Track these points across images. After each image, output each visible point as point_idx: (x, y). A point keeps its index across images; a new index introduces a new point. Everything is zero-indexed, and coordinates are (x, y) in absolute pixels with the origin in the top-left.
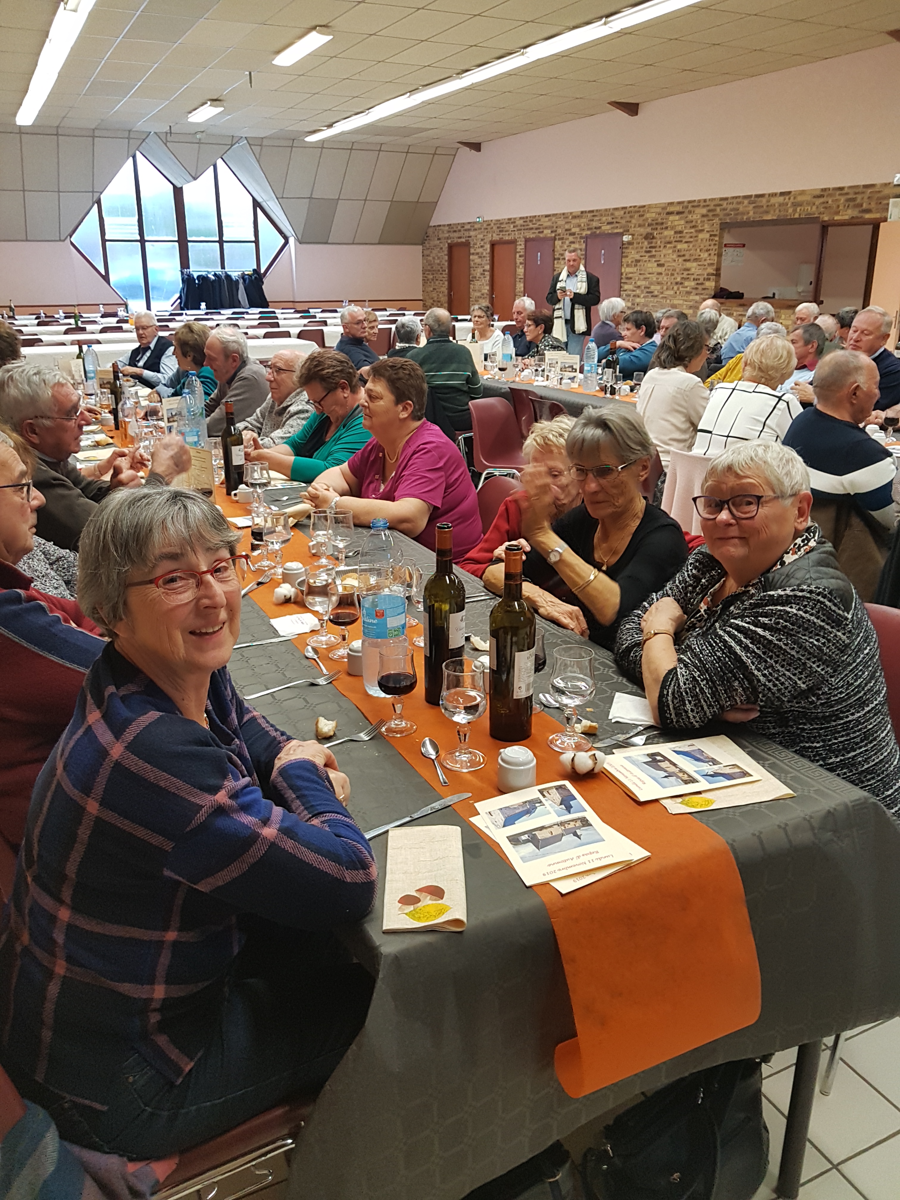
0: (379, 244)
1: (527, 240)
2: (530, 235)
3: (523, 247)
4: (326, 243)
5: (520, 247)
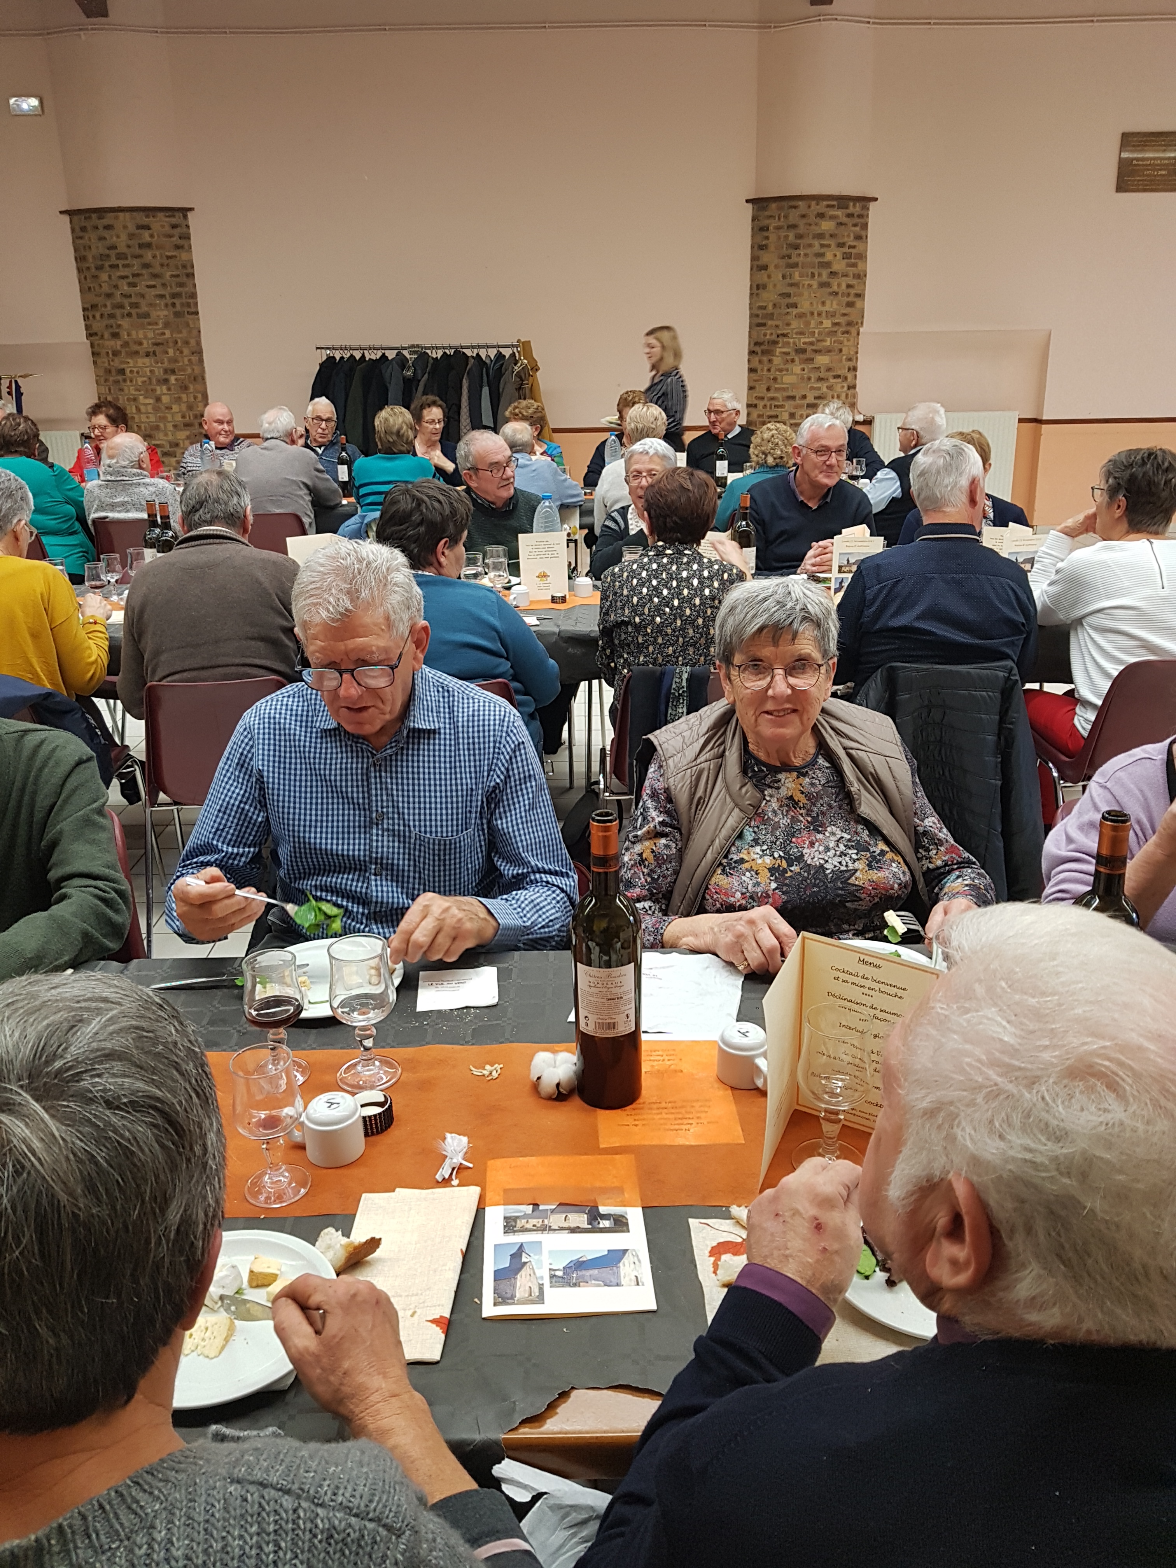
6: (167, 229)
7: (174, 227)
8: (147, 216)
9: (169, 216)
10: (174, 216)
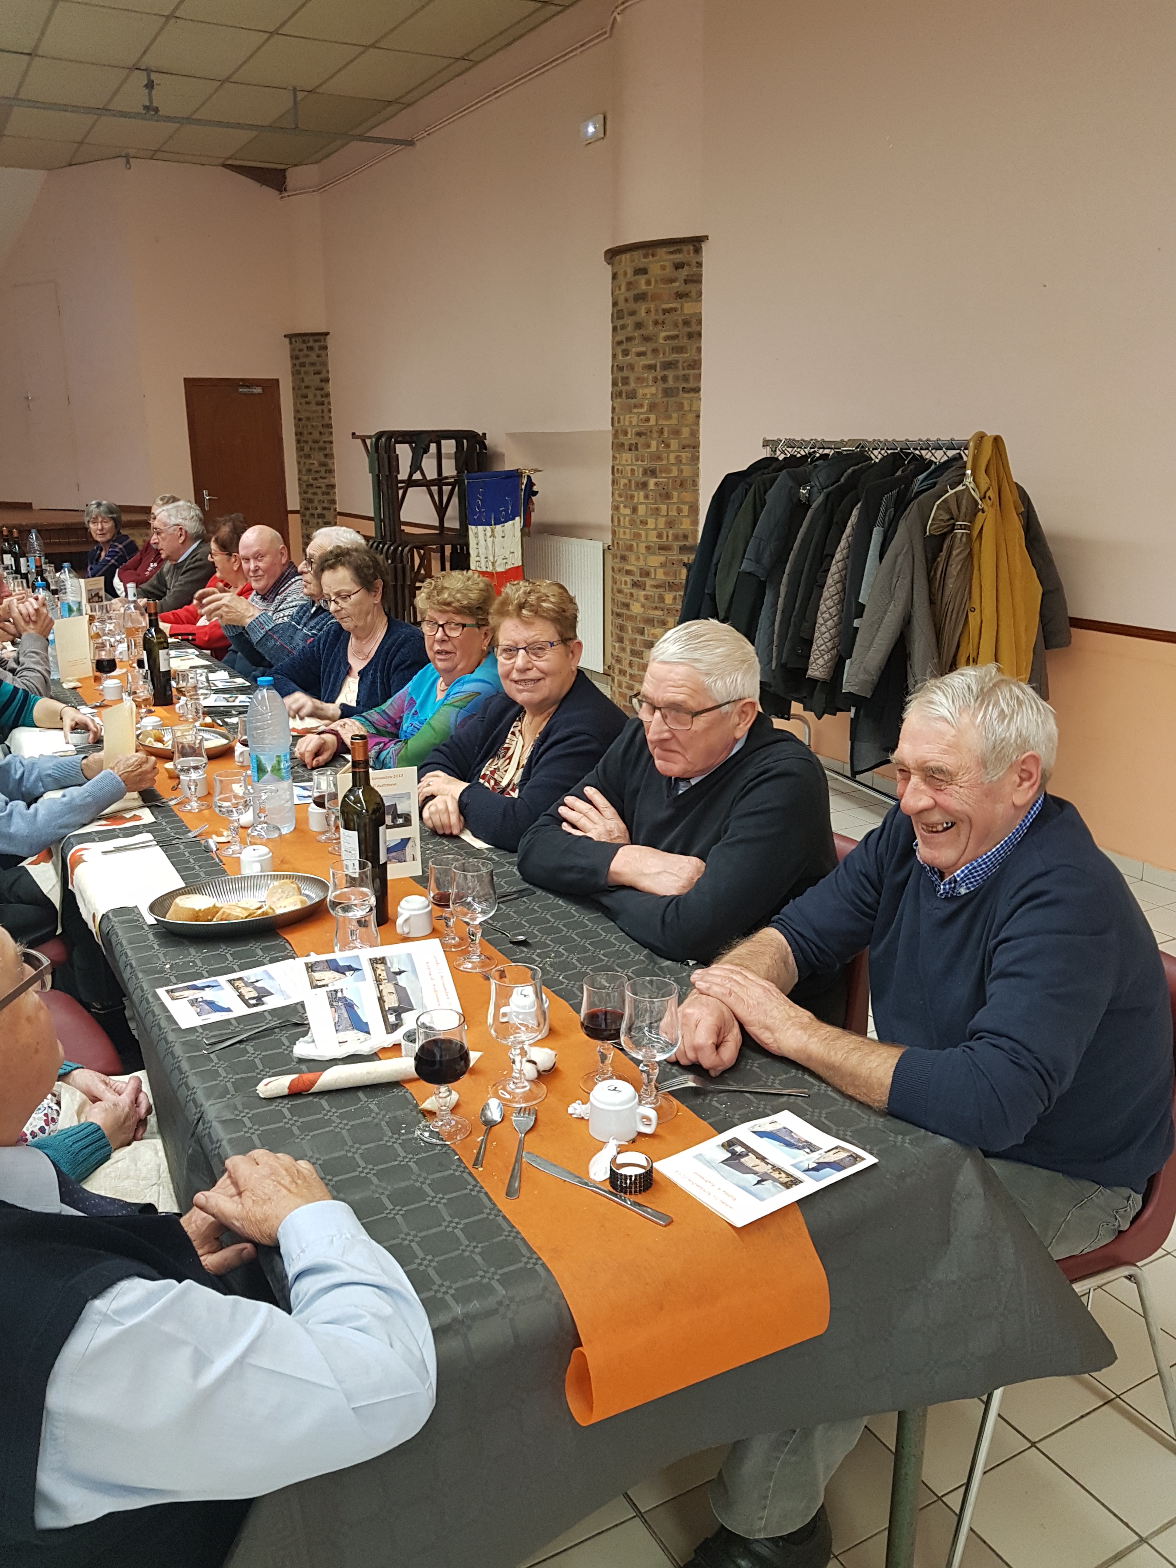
6: (669, 271)
7: (678, 266)
8: (646, 256)
9: (672, 253)
10: (679, 251)
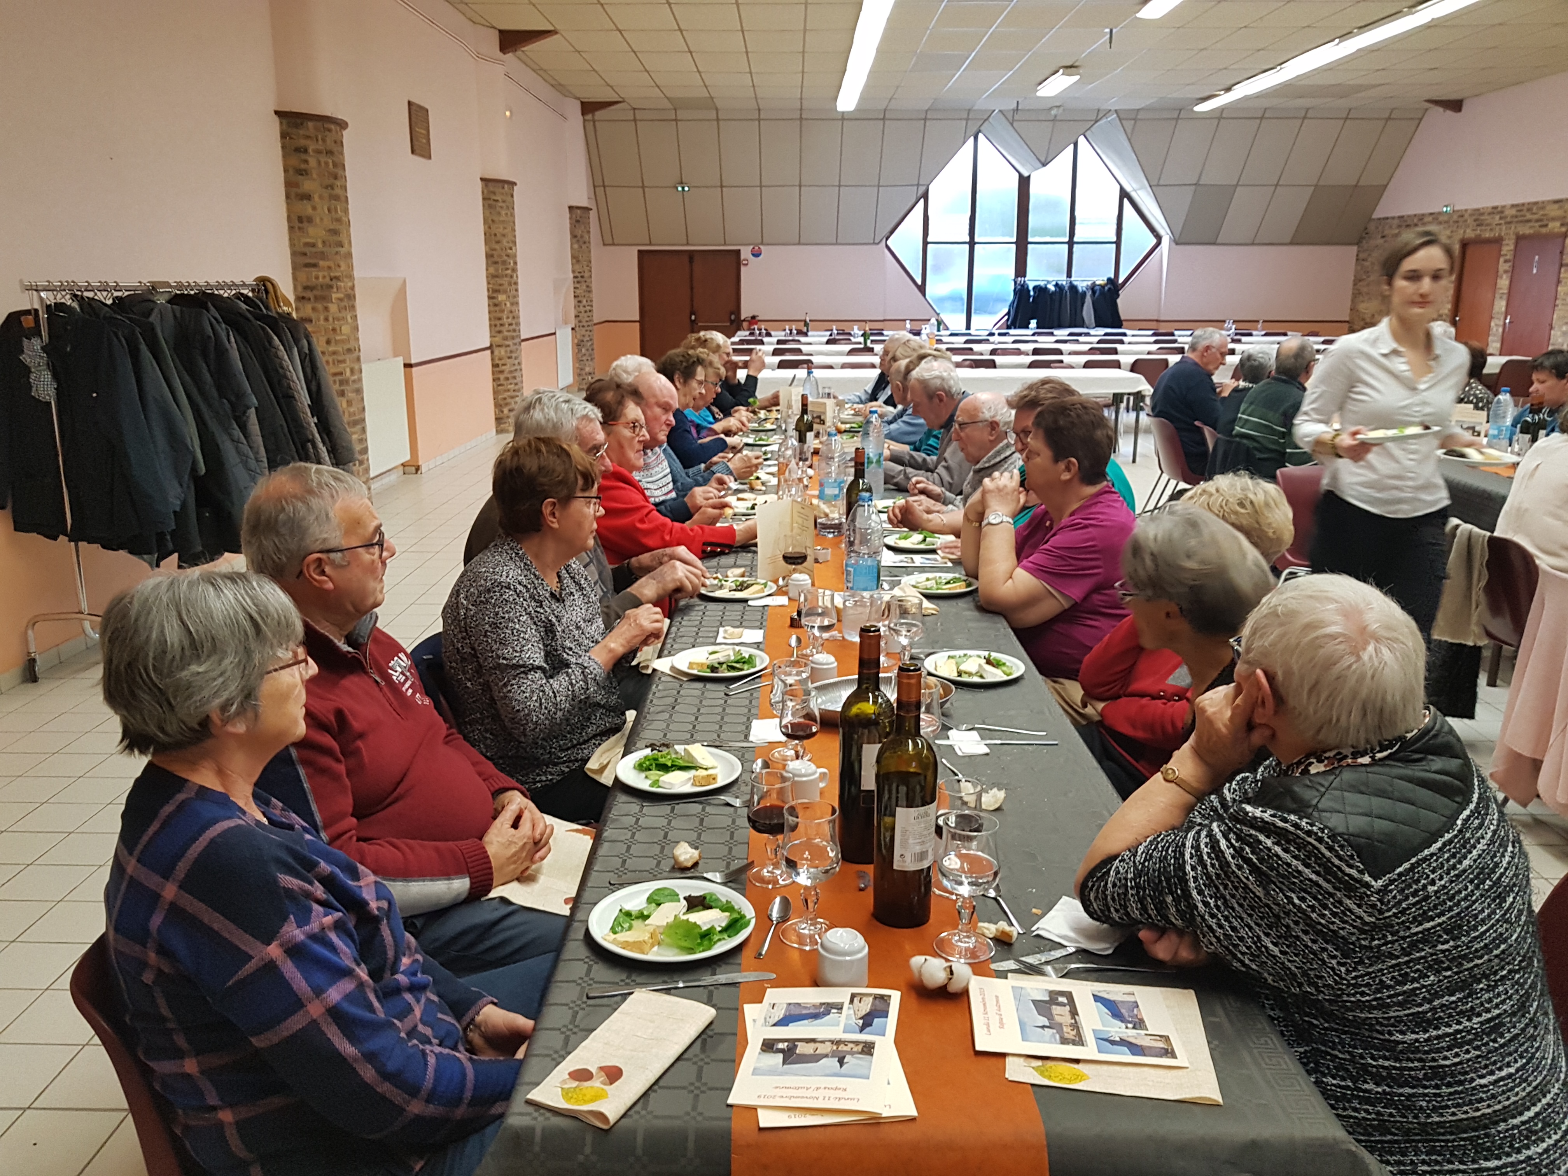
0: (1292, 243)
1: (1519, 238)
2: (1525, 230)
3: (1512, 247)
4: (1214, 244)
5: (1508, 248)
